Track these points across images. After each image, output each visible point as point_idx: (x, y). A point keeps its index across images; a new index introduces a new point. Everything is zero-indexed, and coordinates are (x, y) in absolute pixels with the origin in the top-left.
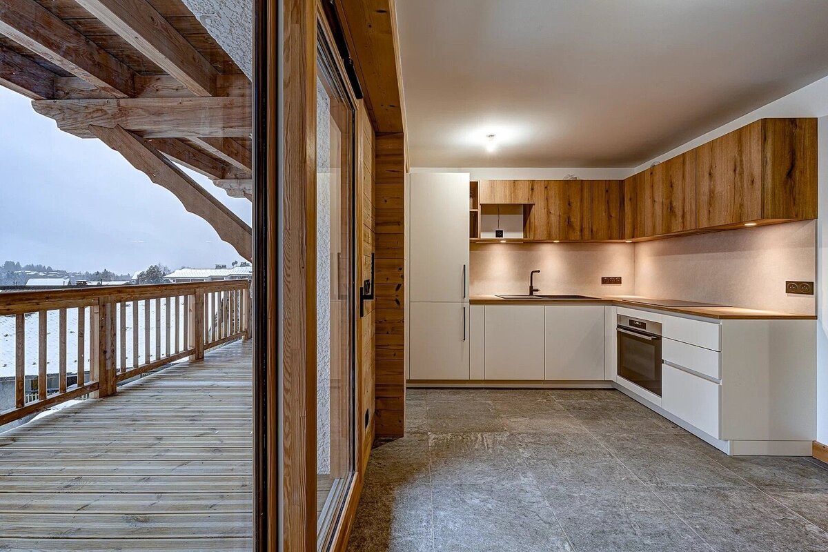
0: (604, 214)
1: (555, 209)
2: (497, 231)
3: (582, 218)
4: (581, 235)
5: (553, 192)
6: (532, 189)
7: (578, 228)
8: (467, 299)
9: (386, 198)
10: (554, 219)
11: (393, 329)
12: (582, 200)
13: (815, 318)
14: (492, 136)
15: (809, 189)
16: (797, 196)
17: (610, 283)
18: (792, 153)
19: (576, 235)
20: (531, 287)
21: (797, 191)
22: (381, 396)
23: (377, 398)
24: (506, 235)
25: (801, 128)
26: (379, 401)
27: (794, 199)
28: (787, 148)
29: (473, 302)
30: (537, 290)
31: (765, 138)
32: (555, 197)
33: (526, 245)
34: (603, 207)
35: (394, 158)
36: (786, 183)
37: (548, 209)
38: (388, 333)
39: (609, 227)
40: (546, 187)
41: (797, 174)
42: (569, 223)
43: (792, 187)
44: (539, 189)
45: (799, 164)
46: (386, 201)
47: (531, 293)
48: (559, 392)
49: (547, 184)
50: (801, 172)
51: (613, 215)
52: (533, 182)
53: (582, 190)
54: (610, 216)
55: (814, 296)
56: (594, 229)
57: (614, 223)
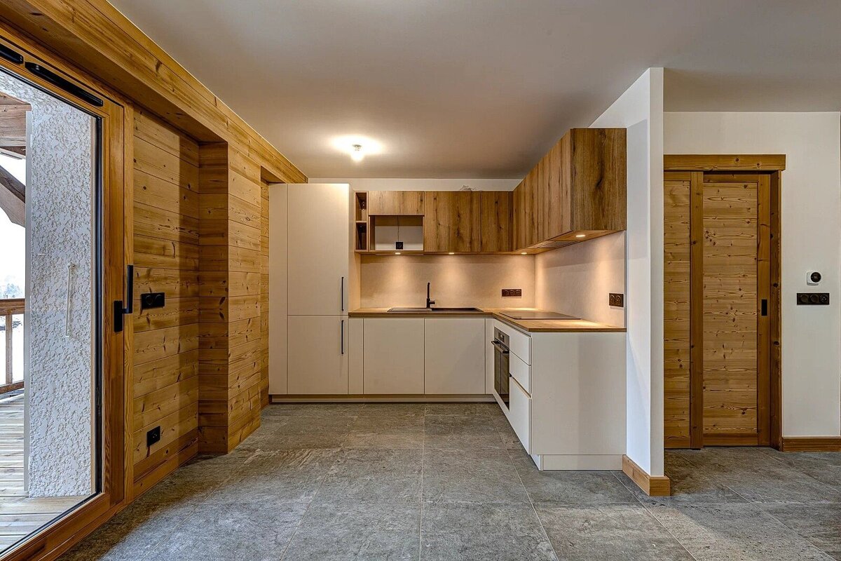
0: (493, 226)
1: (445, 220)
2: (397, 243)
3: (472, 230)
4: (471, 247)
5: (443, 204)
6: (421, 200)
7: (467, 240)
8: (346, 313)
9: (210, 209)
10: (444, 232)
11: (217, 344)
12: (471, 211)
13: (625, 330)
14: (358, 146)
15: (617, 201)
16: (606, 208)
17: (510, 295)
18: (602, 163)
19: (466, 247)
20: (428, 300)
21: (607, 203)
22: (204, 412)
23: (200, 414)
24: (407, 248)
25: (610, 138)
26: (202, 418)
27: (603, 210)
28: (596, 158)
29: (351, 315)
30: (434, 303)
31: (574, 149)
32: (445, 208)
33: (426, 257)
34: (492, 219)
35: (216, 168)
36: (594, 194)
37: (437, 220)
38: (211, 348)
39: (499, 239)
40: (435, 199)
41: (606, 186)
42: (459, 235)
43: (601, 198)
44: (428, 201)
45: (609, 175)
46: (209, 212)
47: (428, 306)
48: (433, 406)
49: (436, 196)
50: (610, 183)
51: (503, 227)
52: (422, 193)
53: (471, 201)
54: (499, 228)
55: (623, 308)
56: (484, 241)
57: (504, 234)
